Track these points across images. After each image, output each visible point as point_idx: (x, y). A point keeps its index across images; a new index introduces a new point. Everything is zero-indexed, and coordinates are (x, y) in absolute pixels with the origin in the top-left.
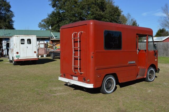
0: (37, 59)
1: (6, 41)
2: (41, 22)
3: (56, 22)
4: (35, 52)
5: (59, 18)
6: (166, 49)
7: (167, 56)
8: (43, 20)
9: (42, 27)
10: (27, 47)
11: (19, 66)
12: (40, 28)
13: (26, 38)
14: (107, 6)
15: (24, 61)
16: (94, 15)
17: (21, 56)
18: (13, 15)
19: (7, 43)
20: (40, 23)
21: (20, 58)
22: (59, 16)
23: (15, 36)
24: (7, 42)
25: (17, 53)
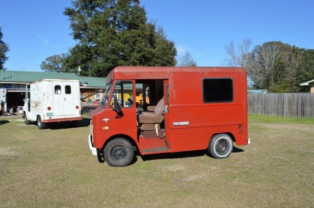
0: (81, 119)
1: (5, 90)
2: (45, 61)
3: (79, 61)
4: (77, 107)
5: (87, 55)
6: (252, 103)
7: (253, 112)
8: (48, 58)
9: (46, 69)
10: (65, 99)
11: (49, 130)
12: (43, 69)
13: (63, 84)
14: (157, 40)
15: (60, 122)
16: (143, 53)
17: (55, 114)
18: (7, 48)
19: (7, 92)
20: (44, 63)
21: (53, 118)
22: (87, 52)
23: (46, 79)
24: (7, 90)
25: (49, 109)
